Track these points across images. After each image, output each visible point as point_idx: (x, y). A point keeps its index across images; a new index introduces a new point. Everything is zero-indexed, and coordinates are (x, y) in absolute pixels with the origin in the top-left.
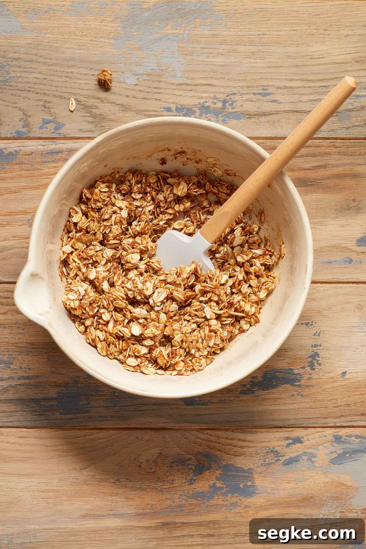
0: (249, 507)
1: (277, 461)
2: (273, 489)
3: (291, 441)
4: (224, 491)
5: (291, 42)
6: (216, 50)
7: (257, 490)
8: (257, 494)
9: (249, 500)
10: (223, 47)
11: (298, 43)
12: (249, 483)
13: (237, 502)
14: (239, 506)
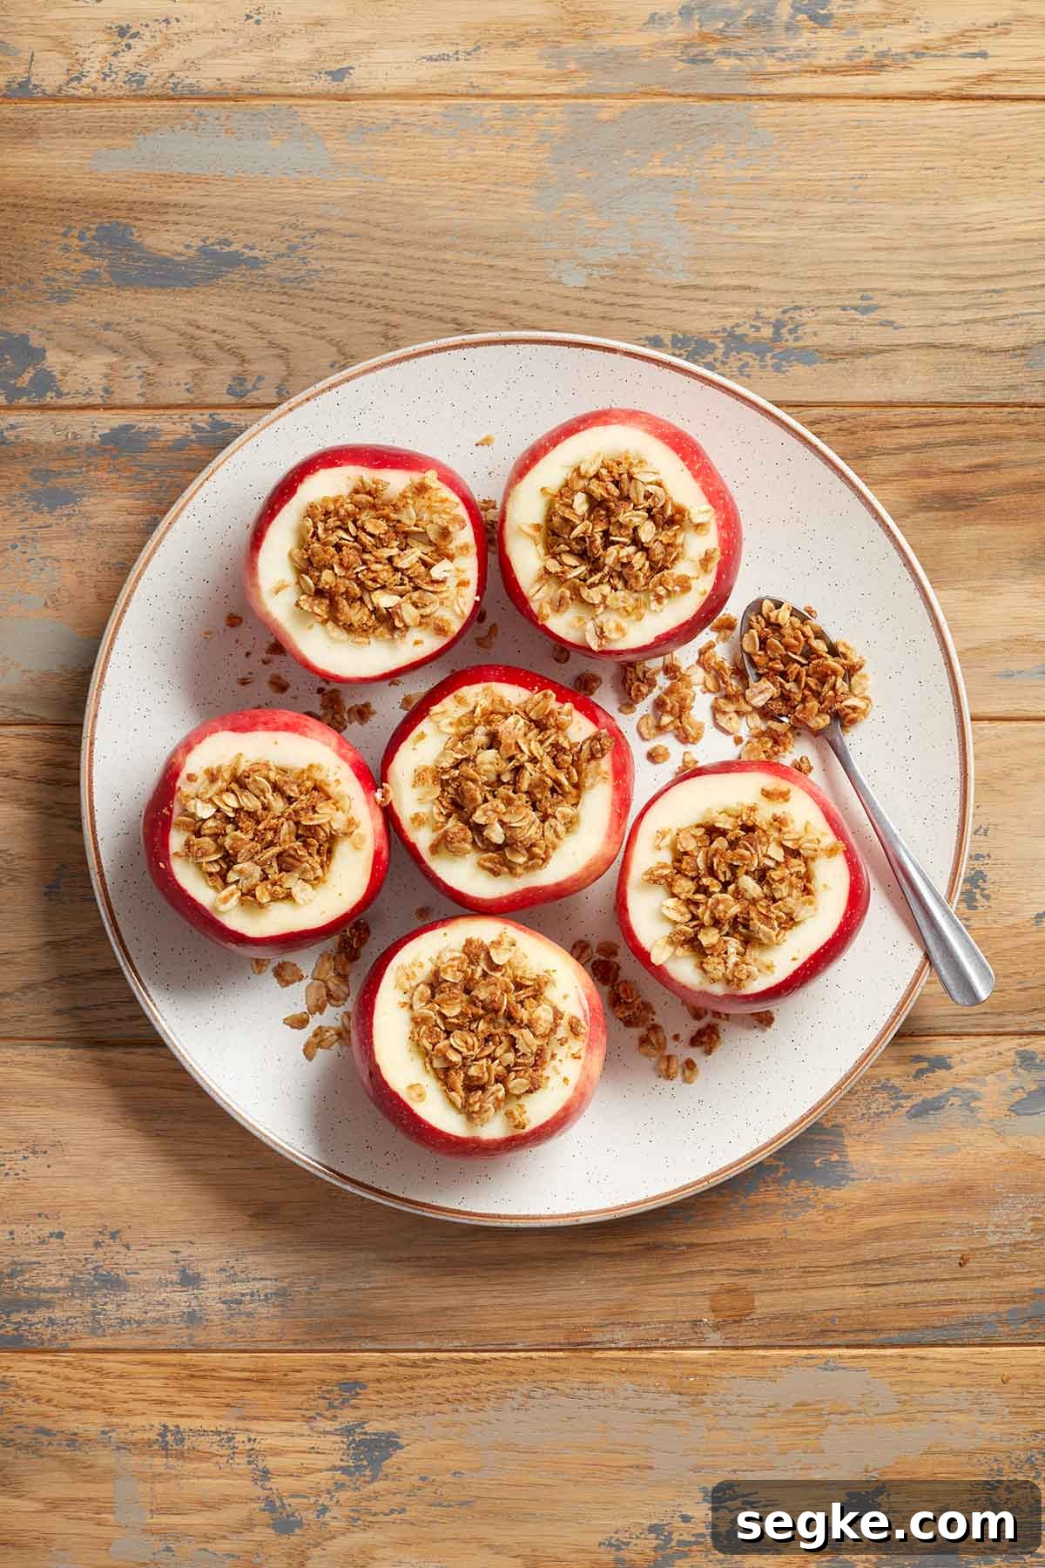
0: (835, 1209)
1: (894, 1108)
2: (885, 1169)
3: (925, 1065)
4: (780, 1174)
5: (922, 195)
6: (761, 212)
7: (852, 1171)
8: (853, 1180)
9: (836, 1194)
10: (775, 205)
11: (936, 196)
12: (835, 1158)
13: (808, 1198)
14: (813, 1207)
